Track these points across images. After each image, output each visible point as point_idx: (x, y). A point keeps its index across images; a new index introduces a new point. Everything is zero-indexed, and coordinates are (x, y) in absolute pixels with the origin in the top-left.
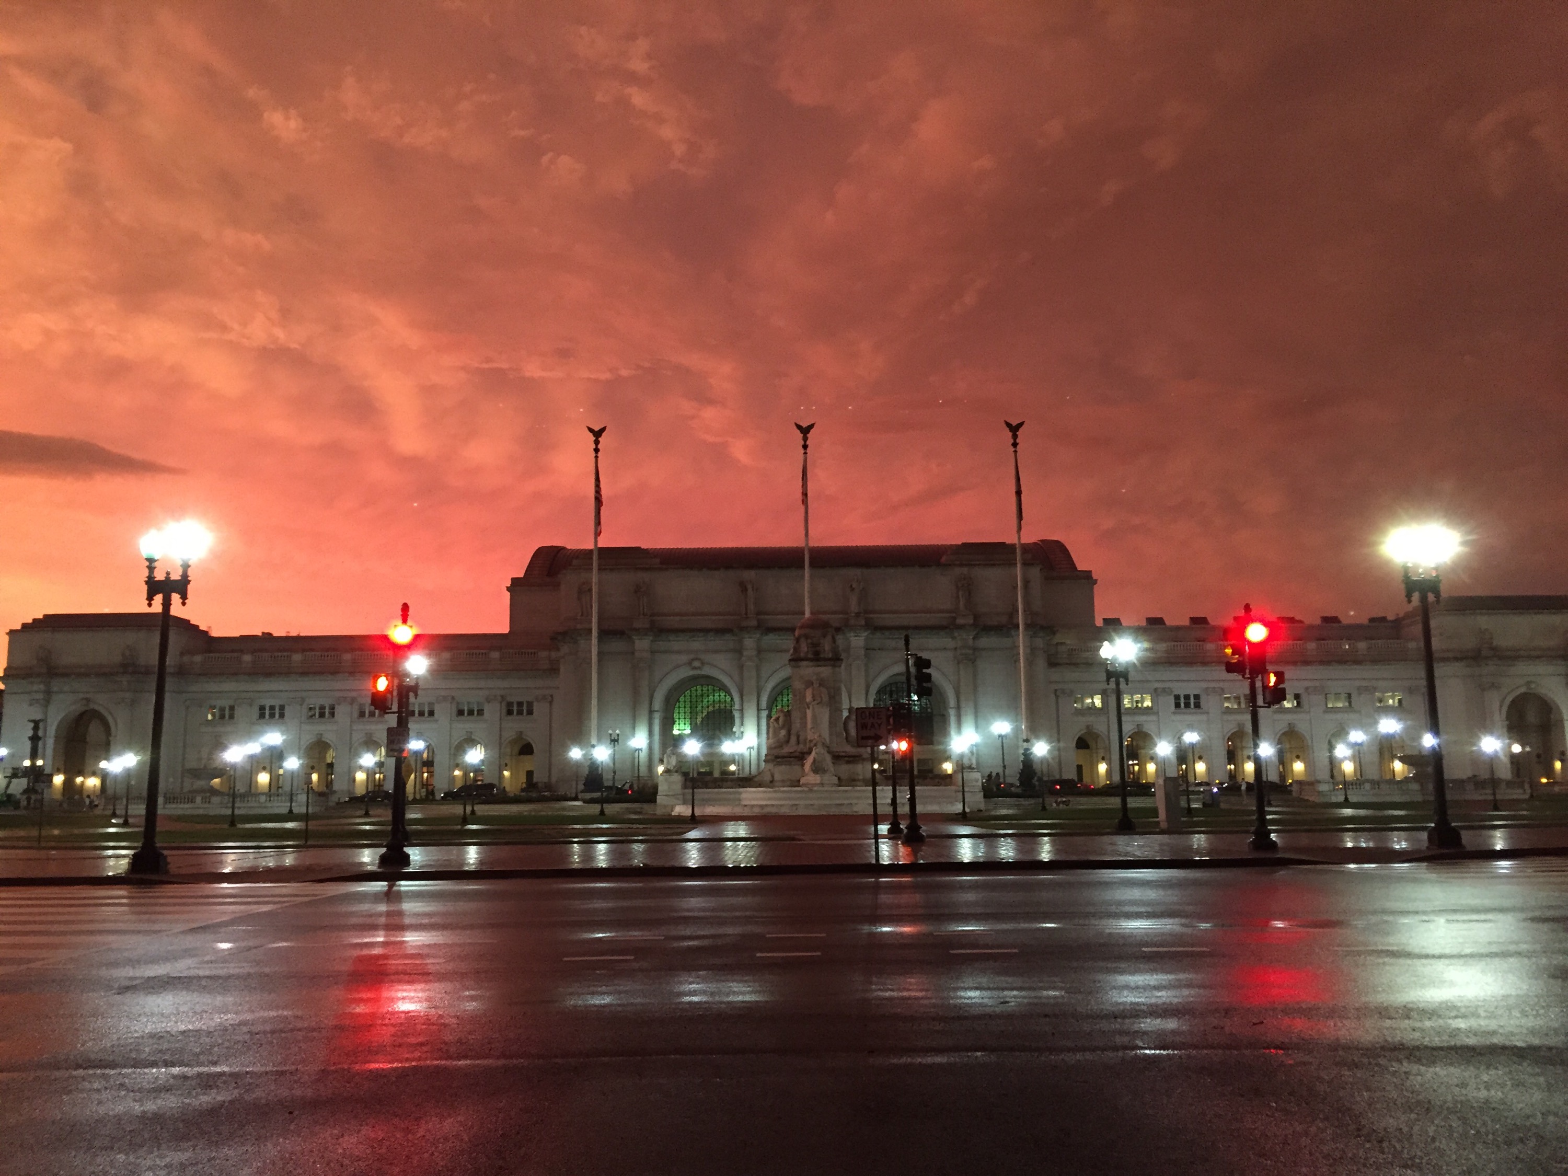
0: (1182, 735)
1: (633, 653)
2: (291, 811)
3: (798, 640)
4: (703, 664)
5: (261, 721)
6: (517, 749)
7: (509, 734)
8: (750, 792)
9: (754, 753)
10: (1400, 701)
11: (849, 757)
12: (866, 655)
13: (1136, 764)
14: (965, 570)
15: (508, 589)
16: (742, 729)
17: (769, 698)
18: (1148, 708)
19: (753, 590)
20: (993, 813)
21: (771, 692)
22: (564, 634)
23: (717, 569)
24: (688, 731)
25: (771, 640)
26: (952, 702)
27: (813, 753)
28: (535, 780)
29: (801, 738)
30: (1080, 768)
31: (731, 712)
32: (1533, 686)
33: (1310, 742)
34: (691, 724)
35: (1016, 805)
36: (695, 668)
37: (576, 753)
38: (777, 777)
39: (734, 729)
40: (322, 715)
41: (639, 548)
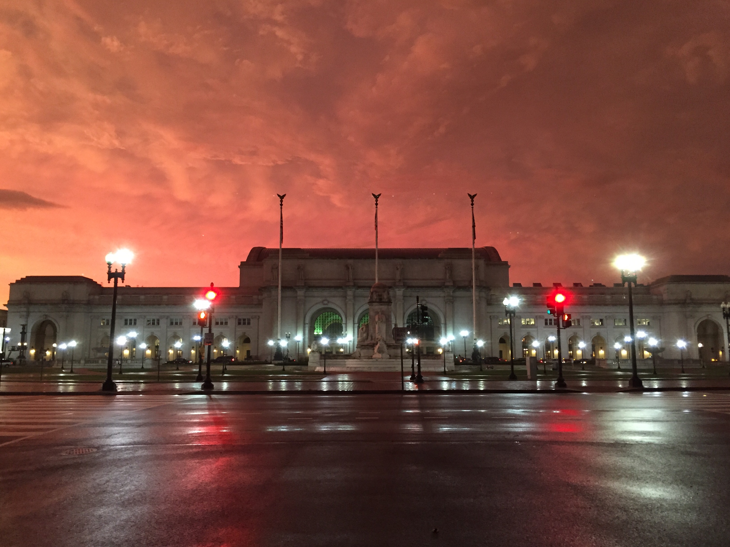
0: (548, 337)
1: (296, 297)
2: (143, 367)
3: (372, 293)
4: (328, 302)
5: (126, 326)
6: (242, 340)
7: (239, 333)
8: (350, 361)
9: (352, 343)
10: (648, 323)
11: (394, 346)
12: (403, 299)
13: (527, 351)
14: (449, 261)
15: (239, 267)
16: (346, 333)
17: (359, 318)
18: (533, 325)
19: (352, 269)
20: (460, 372)
21: (360, 315)
22: (265, 288)
23: (335, 259)
24: (321, 333)
25: (360, 292)
26: (443, 321)
27: (378, 345)
28: (251, 355)
29: (373, 337)
30: (501, 352)
31: (341, 324)
32: (710, 316)
33: (606, 341)
34: (322, 330)
35: (469, 368)
36: (324, 304)
37: (271, 343)
38: (362, 355)
39: (343, 333)
40: (153, 324)
41: (300, 249)
